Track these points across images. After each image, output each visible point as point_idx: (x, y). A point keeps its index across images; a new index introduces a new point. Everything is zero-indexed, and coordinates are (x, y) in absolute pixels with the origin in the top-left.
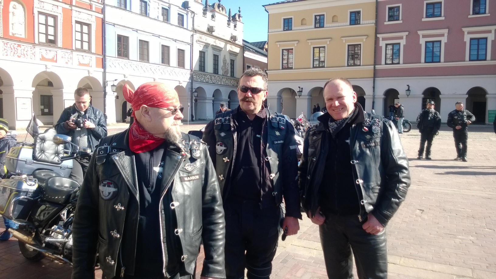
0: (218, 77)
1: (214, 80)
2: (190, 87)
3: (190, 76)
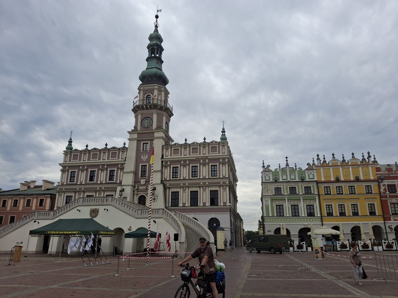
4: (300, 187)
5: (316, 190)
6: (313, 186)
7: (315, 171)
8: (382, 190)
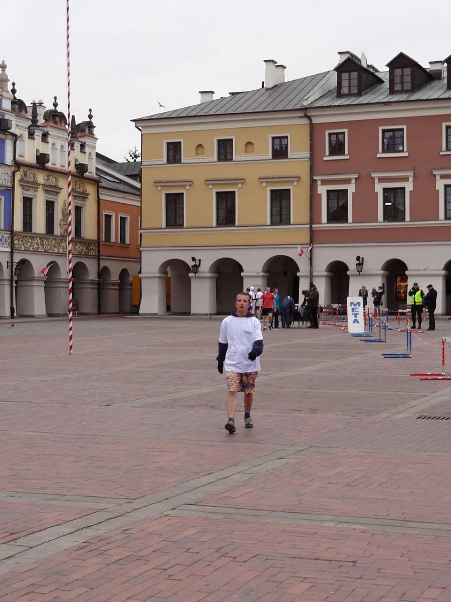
0: (53, 239)
1: (46, 245)
2: (9, 261)
3: (9, 241)
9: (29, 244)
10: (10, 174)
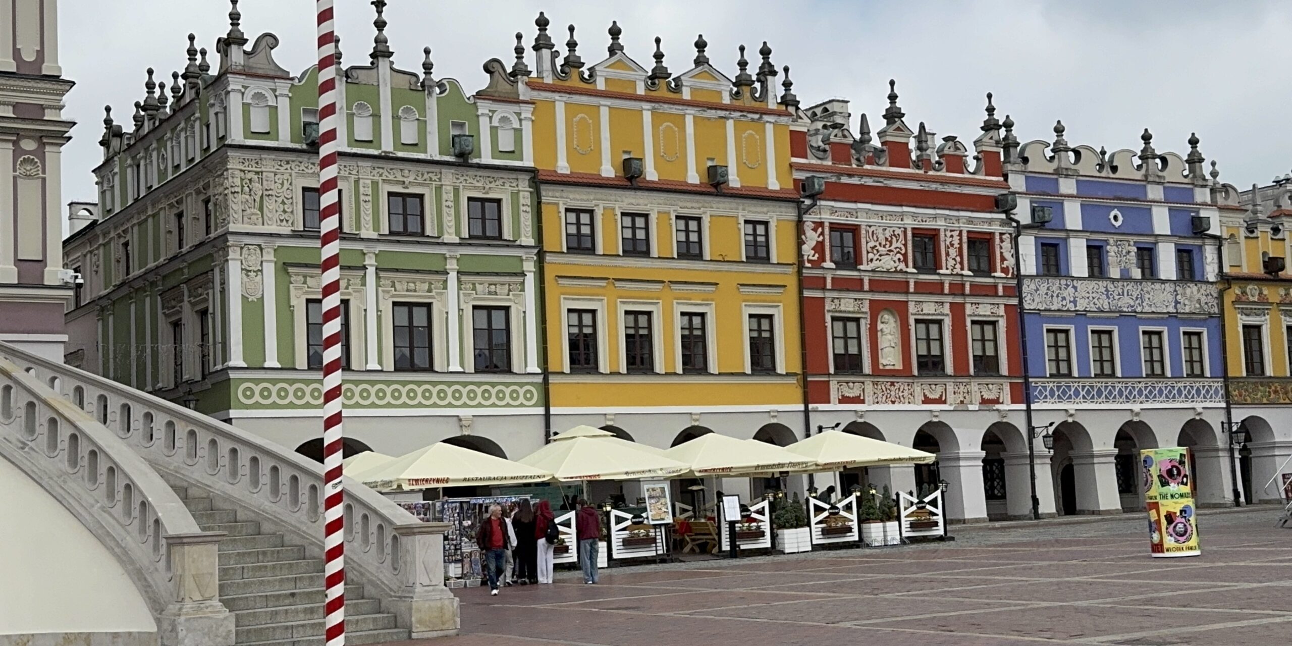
2: (1225, 421)
3: (1222, 392)
4: (448, 195)
5: (527, 221)
6: (515, 195)
7: (527, 112)
8: (808, 250)
9: (1260, 394)
10: (1215, 295)
